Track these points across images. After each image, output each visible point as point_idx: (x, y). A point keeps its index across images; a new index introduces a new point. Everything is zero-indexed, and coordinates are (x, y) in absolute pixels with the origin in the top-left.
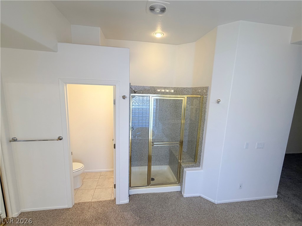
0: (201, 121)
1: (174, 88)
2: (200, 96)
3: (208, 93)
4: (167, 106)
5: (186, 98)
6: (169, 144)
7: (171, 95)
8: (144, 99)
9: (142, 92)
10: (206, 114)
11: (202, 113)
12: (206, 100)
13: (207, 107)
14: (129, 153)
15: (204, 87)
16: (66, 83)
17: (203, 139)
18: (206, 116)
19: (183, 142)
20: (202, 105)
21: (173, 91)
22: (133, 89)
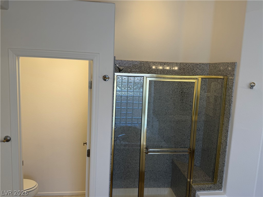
0: (223, 116)
1: (180, 63)
2: (222, 77)
3: (236, 73)
4: (168, 92)
5: (200, 79)
6: (171, 152)
7: (175, 75)
8: (129, 81)
9: (129, 69)
10: (232, 105)
11: (225, 104)
12: (233, 83)
13: (234, 95)
14: (111, 164)
15: (228, 63)
16: (19, 56)
17: (227, 145)
18: (232, 108)
19: (195, 151)
20: (226, 91)
21: (176, 68)
22: (117, 65)
